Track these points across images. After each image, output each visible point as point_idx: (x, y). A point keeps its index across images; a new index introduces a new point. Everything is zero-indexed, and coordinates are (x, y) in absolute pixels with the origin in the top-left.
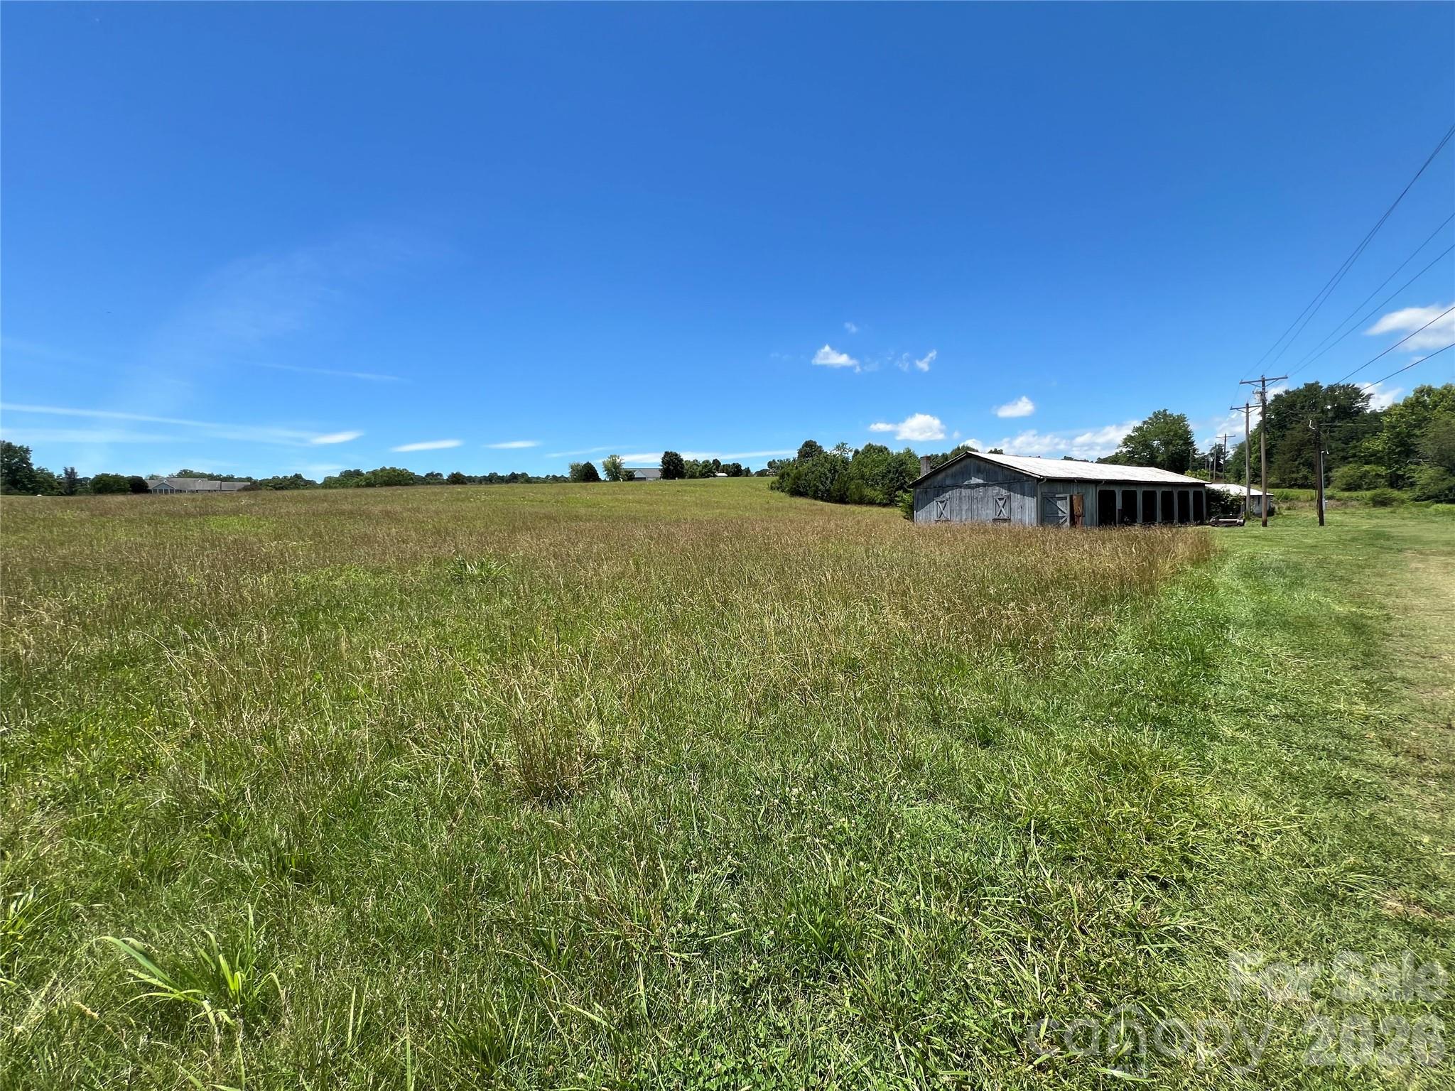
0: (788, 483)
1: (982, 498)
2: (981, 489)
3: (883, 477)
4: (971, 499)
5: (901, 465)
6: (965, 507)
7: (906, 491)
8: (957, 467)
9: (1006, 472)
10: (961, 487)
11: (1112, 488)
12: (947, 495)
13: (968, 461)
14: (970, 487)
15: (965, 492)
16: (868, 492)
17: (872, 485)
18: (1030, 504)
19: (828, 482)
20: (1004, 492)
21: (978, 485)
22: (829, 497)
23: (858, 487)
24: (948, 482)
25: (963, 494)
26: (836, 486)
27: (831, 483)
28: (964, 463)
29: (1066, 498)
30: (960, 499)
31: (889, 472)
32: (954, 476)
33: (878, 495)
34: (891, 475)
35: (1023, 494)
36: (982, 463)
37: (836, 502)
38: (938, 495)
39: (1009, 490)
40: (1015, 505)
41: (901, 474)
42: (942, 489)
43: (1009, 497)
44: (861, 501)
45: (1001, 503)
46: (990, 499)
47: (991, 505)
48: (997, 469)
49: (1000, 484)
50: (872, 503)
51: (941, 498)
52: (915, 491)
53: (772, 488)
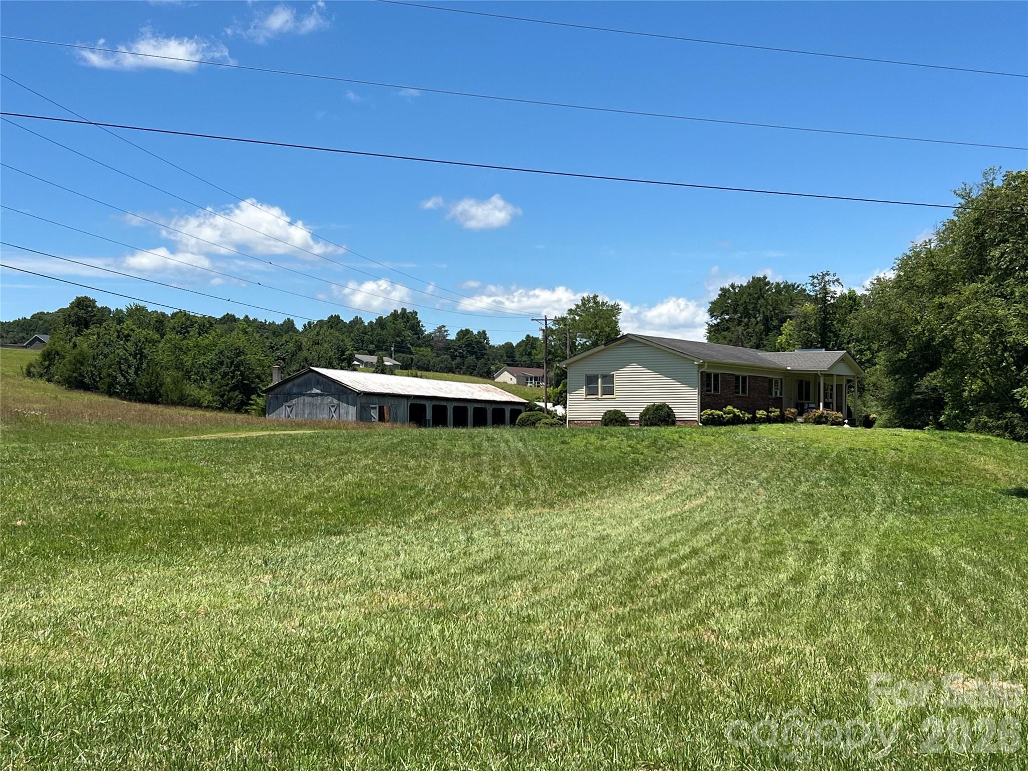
0: (60, 368)
1: (320, 405)
2: (319, 398)
3: (213, 370)
4: (312, 405)
5: (238, 355)
6: (307, 412)
7: (259, 396)
8: (302, 378)
9: (337, 386)
10: (304, 395)
11: (422, 402)
12: (294, 402)
13: (310, 374)
14: (312, 395)
15: (308, 399)
16: (192, 390)
17: (196, 381)
18: (352, 410)
19: (132, 371)
20: (335, 401)
21: (317, 395)
22: (132, 394)
23: (175, 382)
24: (295, 391)
25: (306, 401)
26: (144, 379)
27: (136, 373)
28: (307, 376)
29: (376, 408)
30: (304, 405)
31: (222, 363)
32: (299, 386)
33: (205, 394)
34: (224, 369)
35: (348, 404)
36: (321, 378)
37: (143, 401)
38: (287, 401)
39: (339, 400)
40: (342, 411)
41: (237, 367)
42: (289, 396)
43: (339, 405)
44: (182, 401)
45: (333, 409)
46: (326, 406)
47: (326, 410)
48: (331, 383)
49: (332, 395)
50: (196, 404)
51: (288, 404)
52: (267, 396)
53: (29, 374)
